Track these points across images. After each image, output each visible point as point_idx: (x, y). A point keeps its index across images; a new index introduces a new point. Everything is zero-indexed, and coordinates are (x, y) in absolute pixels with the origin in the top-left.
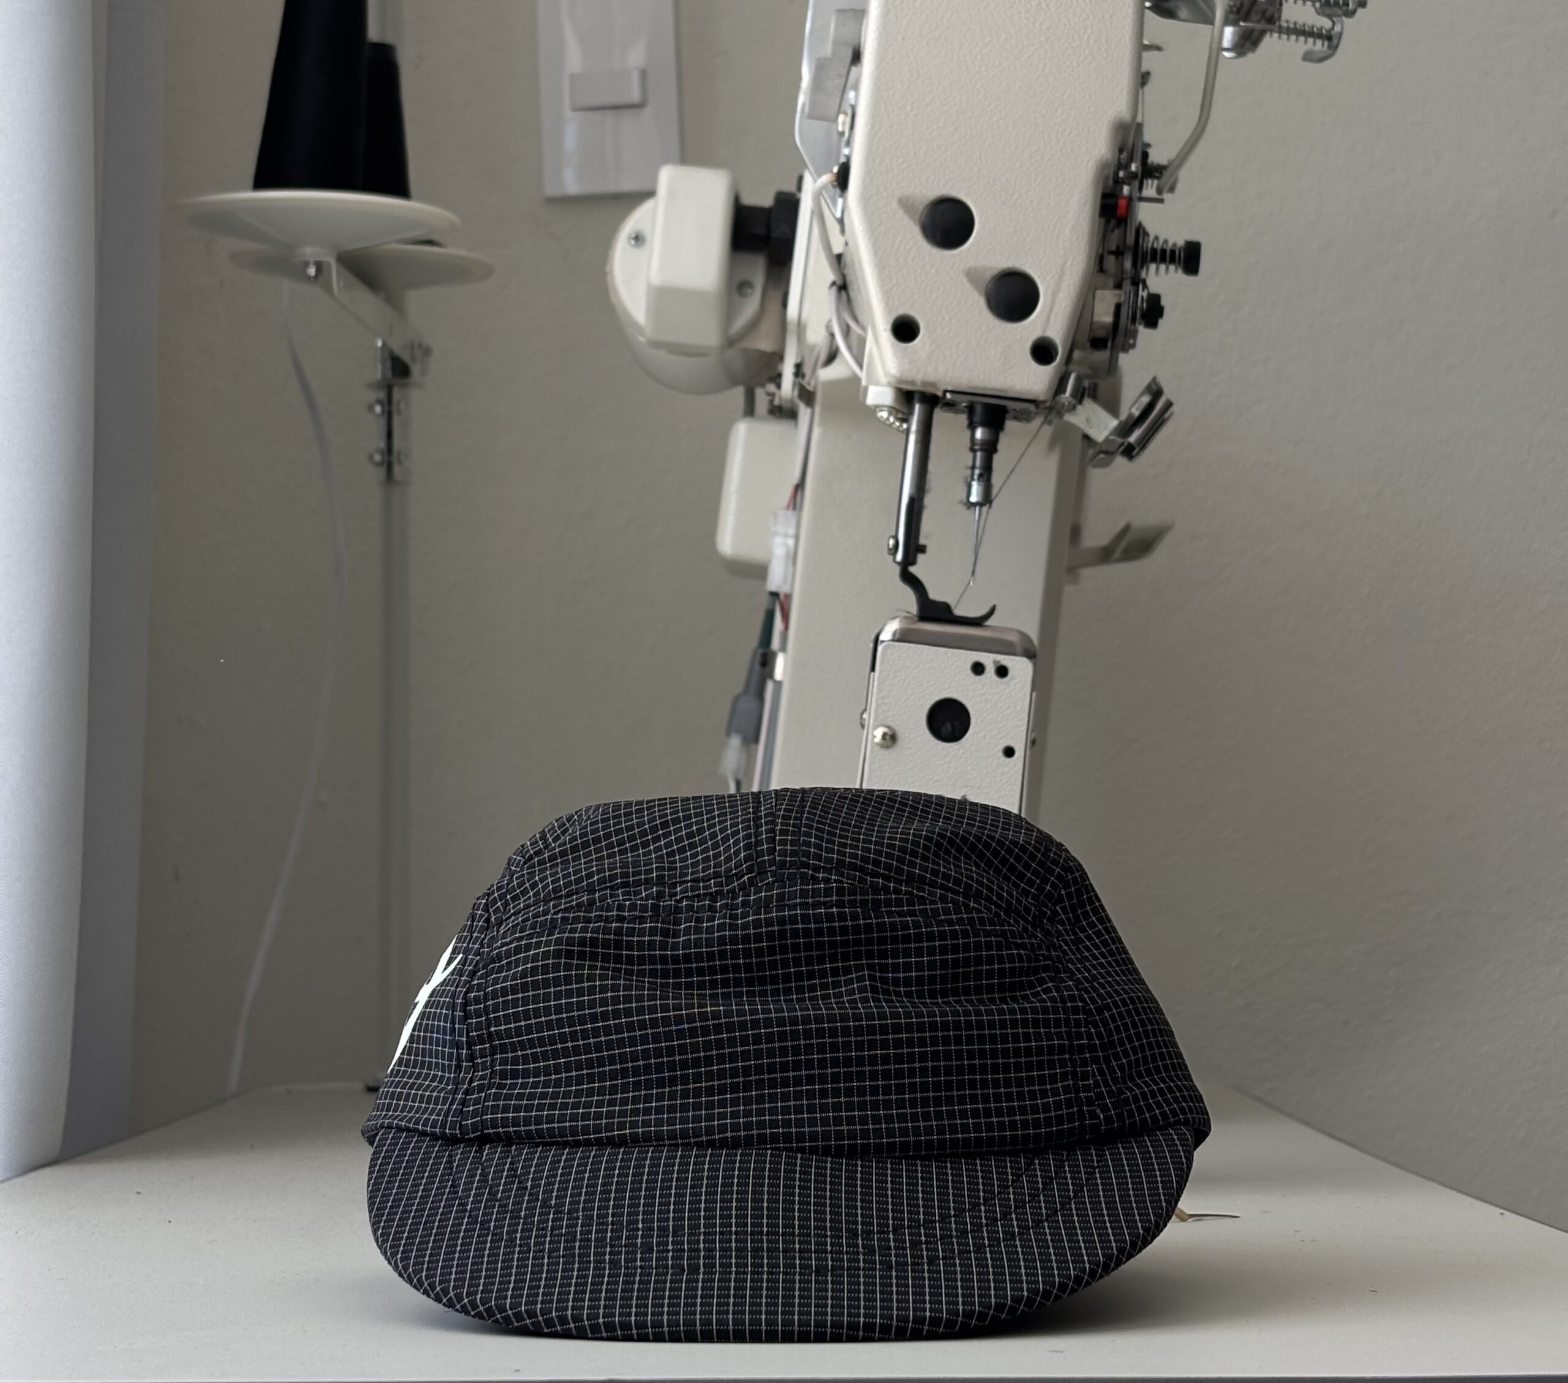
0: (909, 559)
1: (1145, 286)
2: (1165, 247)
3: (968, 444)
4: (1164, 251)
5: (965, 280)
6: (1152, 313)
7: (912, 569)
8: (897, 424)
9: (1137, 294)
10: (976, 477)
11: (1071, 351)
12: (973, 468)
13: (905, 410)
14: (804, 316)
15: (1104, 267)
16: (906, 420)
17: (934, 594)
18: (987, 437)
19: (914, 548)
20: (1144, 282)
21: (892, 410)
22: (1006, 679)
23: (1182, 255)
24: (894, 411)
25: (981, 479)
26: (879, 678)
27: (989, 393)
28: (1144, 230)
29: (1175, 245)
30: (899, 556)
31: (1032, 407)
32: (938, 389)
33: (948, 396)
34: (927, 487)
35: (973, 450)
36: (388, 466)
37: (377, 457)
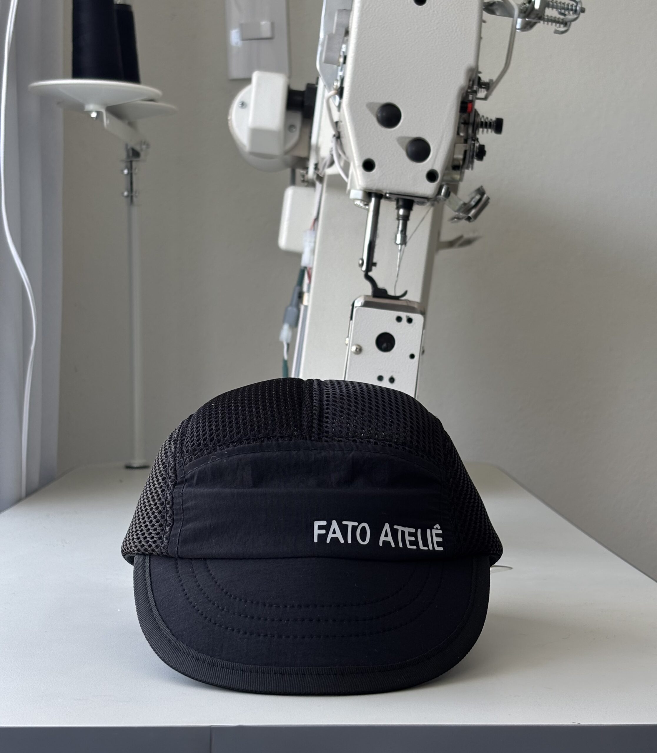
0: (368, 269)
1: (478, 141)
2: (487, 121)
3: (396, 217)
5: (396, 143)
6: (481, 153)
7: (370, 274)
8: (364, 207)
9: (474, 145)
10: (399, 231)
12: (398, 227)
13: (367, 200)
14: (320, 143)
15: (459, 133)
16: (367, 204)
17: (381, 285)
18: (405, 213)
19: (371, 264)
21: (361, 200)
22: (411, 324)
23: (495, 124)
24: (363, 202)
25: (402, 232)
26: (354, 324)
27: (406, 194)
29: (491, 120)
30: (364, 268)
31: (426, 201)
32: (383, 192)
33: (388, 195)
34: (377, 237)
35: (398, 219)
36: (131, 197)
37: (126, 194)
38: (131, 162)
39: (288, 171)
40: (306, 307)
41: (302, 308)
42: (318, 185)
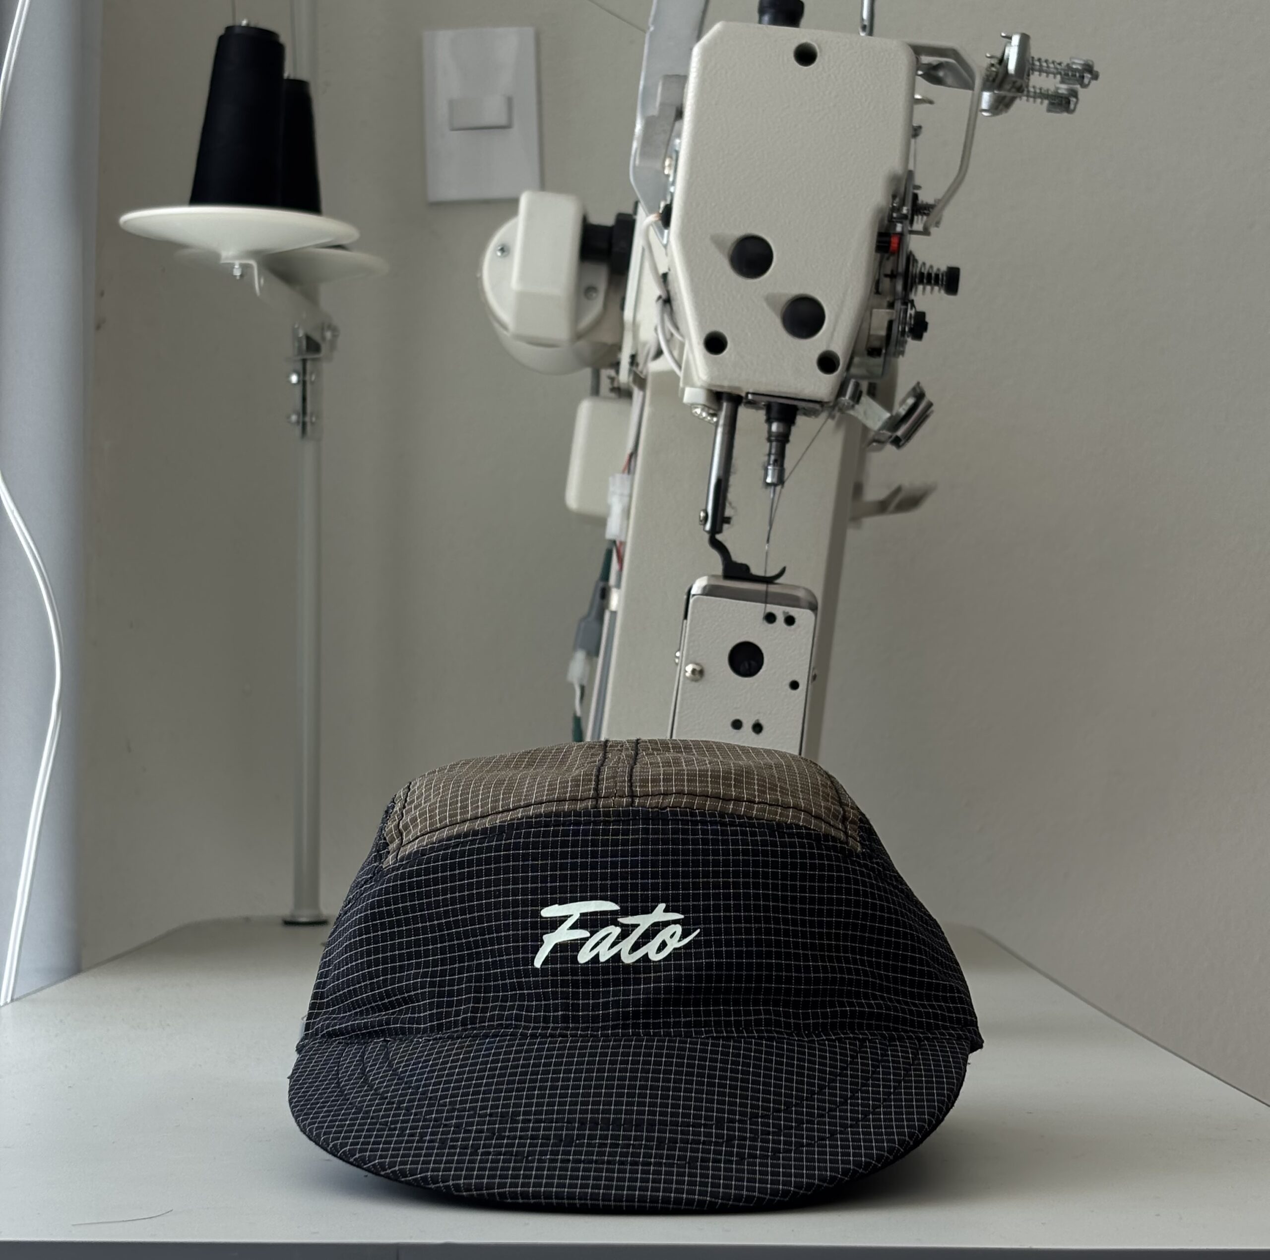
0: (716, 529)
1: (913, 306)
2: (930, 271)
4: (929, 275)
5: (765, 305)
6: (919, 327)
7: (719, 537)
8: (710, 418)
9: (906, 311)
11: (852, 358)
12: (769, 454)
13: (714, 406)
14: (639, 317)
15: (880, 290)
16: (713, 415)
17: (738, 557)
18: (781, 430)
19: (720, 520)
20: (912, 302)
21: (705, 407)
22: (793, 627)
23: (945, 278)
24: (706, 409)
25: (776, 464)
26: (691, 626)
27: (782, 395)
28: (914, 256)
29: (938, 270)
30: (708, 527)
32: (742, 390)
33: (750, 397)
34: (732, 470)
35: (769, 440)
36: (303, 424)
37: (294, 418)
38: (304, 361)
39: (587, 372)
40: (614, 614)
41: (607, 614)
42: (637, 394)
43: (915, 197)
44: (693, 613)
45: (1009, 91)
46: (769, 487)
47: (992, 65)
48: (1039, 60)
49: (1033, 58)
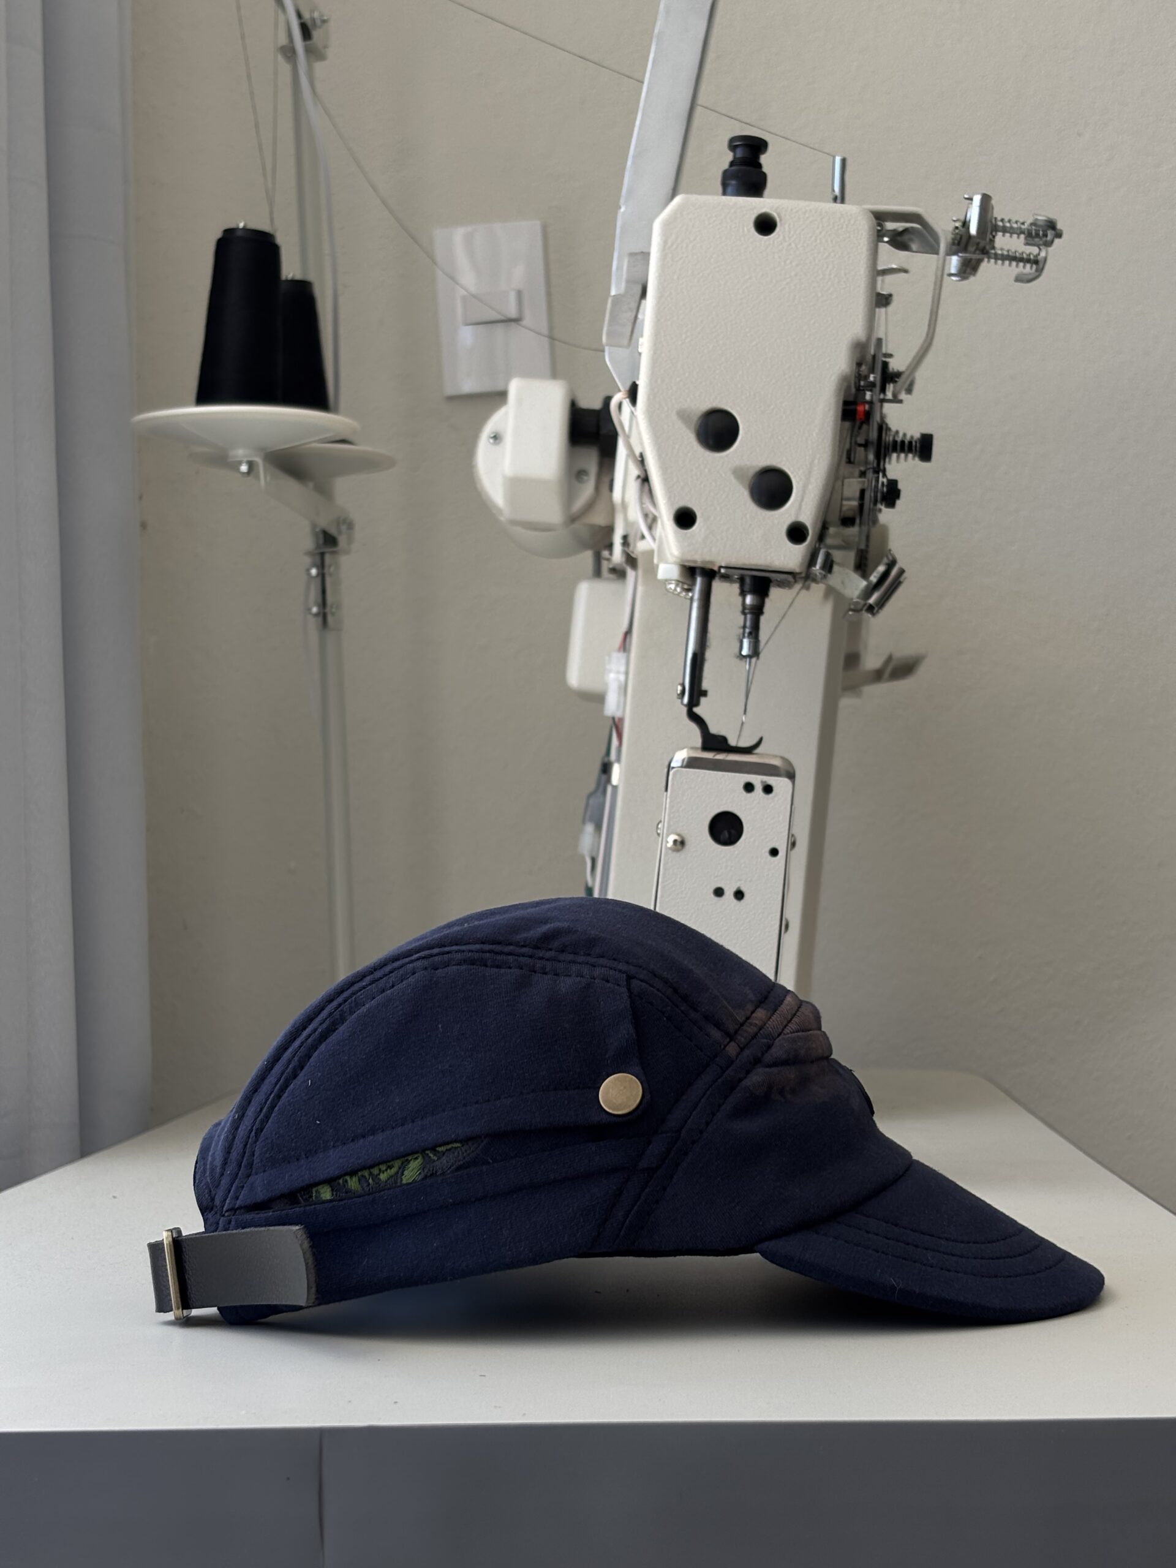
0: (693, 702)
1: (885, 475)
2: (904, 439)
3: (740, 608)
4: (903, 442)
5: (732, 478)
6: (891, 494)
7: (696, 710)
8: (684, 593)
9: (878, 481)
10: (746, 635)
11: (823, 528)
12: (744, 627)
13: (689, 582)
15: (851, 459)
16: (689, 590)
17: (714, 729)
18: (755, 603)
19: (697, 693)
20: (884, 471)
21: (678, 582)
22: (771, 795)
23: (918, 445)
24: (680, 585)
25: (751, 636)
26: (671, 798)
27: (753, 567)
28: (887, 425)
29: (912, 437)
30: (686, 700)
31: (790, 578)
32: (714, 565)
33: (723, 571)
34: (708, 644)
35: (744, 613)
36: (323, 616)
37: (315, 610)
38: (322, 555)
39: (588, 556)
40: (615, 788)
41: (609, 790)
42: (631, 573)
43: (885, 365)
44: (673, 785)
45: (974, 253)
46: (744, 660)
47: (957, 228)
48: (1002, 220)
49: (996, 218)
